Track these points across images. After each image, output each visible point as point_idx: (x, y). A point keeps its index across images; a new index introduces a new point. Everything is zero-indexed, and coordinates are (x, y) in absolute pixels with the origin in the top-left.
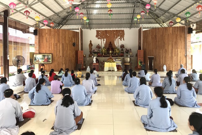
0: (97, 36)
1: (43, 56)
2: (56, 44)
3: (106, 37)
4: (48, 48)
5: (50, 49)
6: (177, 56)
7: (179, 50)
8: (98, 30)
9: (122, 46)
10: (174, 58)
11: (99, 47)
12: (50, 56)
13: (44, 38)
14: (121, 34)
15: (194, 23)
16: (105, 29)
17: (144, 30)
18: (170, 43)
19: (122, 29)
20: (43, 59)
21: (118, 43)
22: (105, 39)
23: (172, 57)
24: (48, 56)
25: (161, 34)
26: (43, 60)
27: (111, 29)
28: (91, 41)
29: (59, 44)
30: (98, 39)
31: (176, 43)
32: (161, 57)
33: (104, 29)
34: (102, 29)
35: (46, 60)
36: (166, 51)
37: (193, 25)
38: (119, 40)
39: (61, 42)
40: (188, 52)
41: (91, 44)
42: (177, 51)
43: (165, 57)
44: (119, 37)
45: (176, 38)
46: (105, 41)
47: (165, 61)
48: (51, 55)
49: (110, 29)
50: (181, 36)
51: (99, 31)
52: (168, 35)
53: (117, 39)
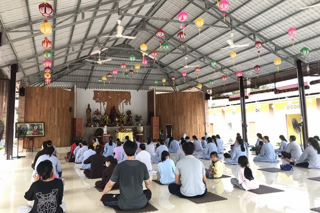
0: (94, 98)
1: (31, 125)
2: (50, 108)
3: (107, 100)
4: (39, 114)
5: (42, 116)
6: (197, 123)
7: (198, 116)
8: (95, 90)
9: (129, 112)
10: (194, 125)
11: (97, 113)
12: (42, 126)
13: (33, 99)
14: (127, 97)
15: (210, 89)
16: (106, 90)
17: (157, 93)
18: (189, 109)
19: (128, 91)
20: (31, 130)
21: (123, 108)
22: (106, 103)
23: (191, 125)
24: (38, 126)
25: (179, 99)
26: (32, 132)
27: (114, 90)
28: (89, 105)
29: (53, 109)
30: (97, 102)
31: (195, 110)
32: (180, 124)
33: (104, 90)
34: (102, 90)
35: (35, 131)
36: (185, 118)
37: (209, 91)
38: (124, 104)
39: (56, 106)
40: (206, 119)
41: (89, 109)
42: (196, 118)
43: (184, 125)
44: (124, 101)
45: (195, 105)
46: (105, 106)
47: (185, 129)
48: (43, 124)
49: (112, 90)
50: (199, 102)
51: (98, 92)
52: (187, 100)
53: (122, 103)
